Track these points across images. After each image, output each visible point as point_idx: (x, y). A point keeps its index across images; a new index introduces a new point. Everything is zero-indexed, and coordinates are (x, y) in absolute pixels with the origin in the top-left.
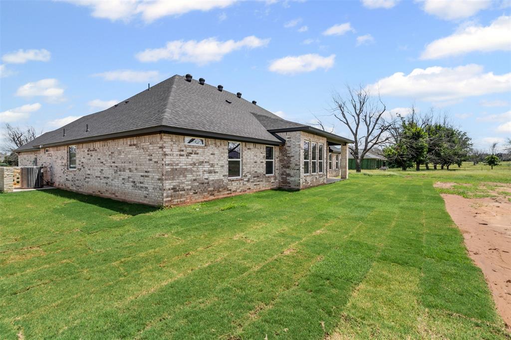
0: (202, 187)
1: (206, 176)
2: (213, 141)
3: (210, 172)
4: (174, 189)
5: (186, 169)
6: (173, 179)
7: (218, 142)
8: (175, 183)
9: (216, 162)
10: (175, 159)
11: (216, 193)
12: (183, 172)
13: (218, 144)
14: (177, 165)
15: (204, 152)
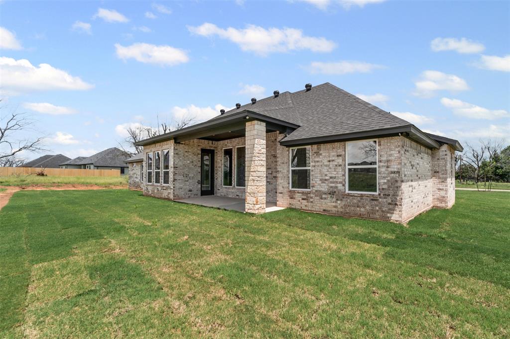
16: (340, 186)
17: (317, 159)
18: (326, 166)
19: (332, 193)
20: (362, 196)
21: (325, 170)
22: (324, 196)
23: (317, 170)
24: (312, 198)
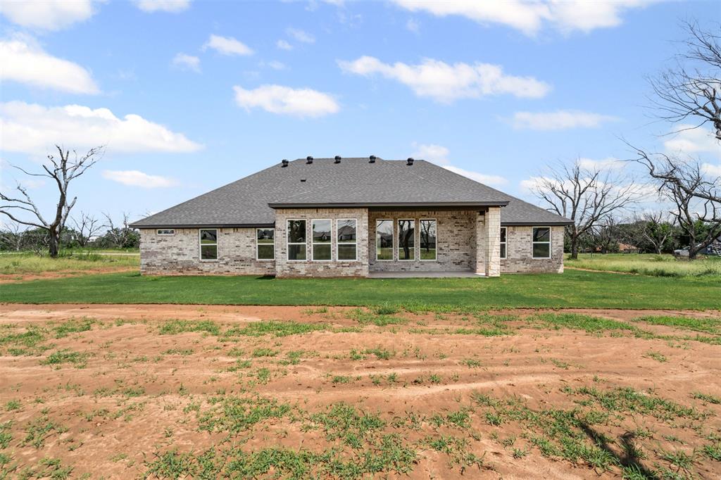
0: (171, 265)
1: (175, 257)
2: (181, 231)
3: (179, 254)
4: (147, 264)
5: (156, 252)
6: (147, 258)
7: (187, 231)
8: (148, 261)
9: (184, 246)
10: (148, 245)
11: (185, 271)
12: (155, 254)
13: (188, 232)
14: (150, 249)
15: (172, 239)
16: (529, 255)
17: (512, 237)
18: (520, 241)
19: (523, 260)
20: (543, 260)
21: (518, 244)
22: (518, 262)
23: (513, 244)
24: (508, 264)
